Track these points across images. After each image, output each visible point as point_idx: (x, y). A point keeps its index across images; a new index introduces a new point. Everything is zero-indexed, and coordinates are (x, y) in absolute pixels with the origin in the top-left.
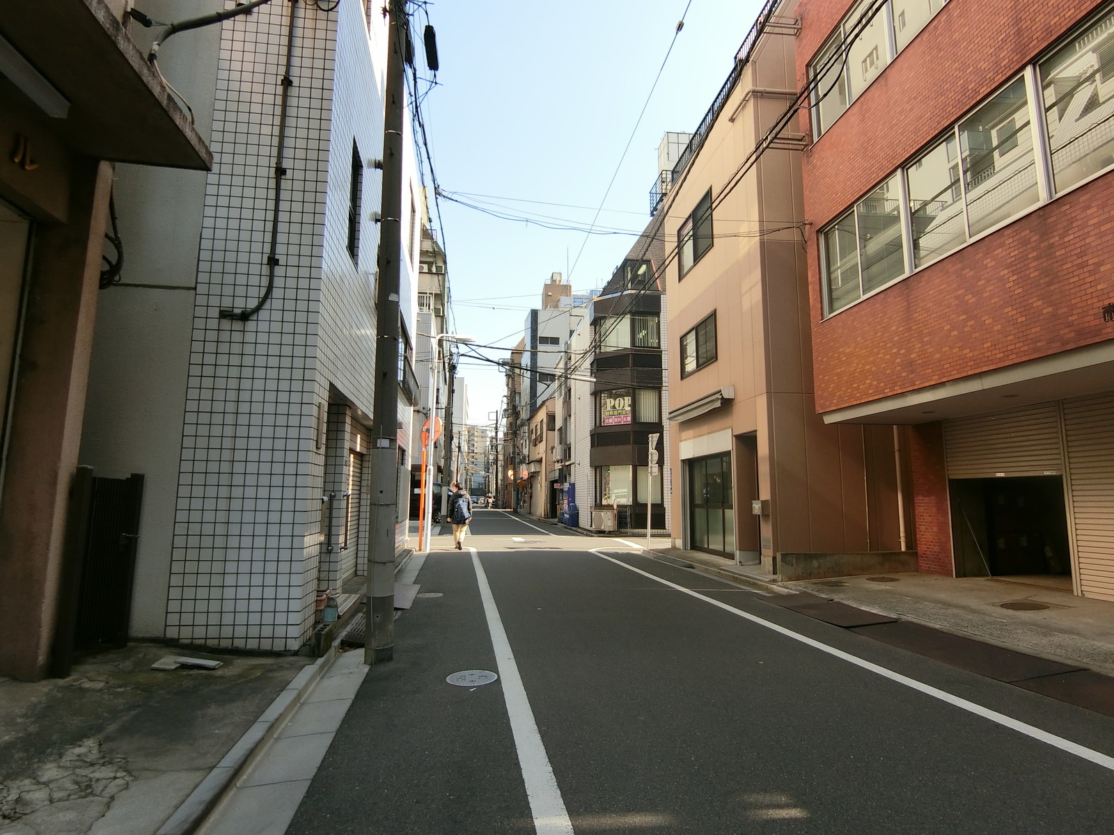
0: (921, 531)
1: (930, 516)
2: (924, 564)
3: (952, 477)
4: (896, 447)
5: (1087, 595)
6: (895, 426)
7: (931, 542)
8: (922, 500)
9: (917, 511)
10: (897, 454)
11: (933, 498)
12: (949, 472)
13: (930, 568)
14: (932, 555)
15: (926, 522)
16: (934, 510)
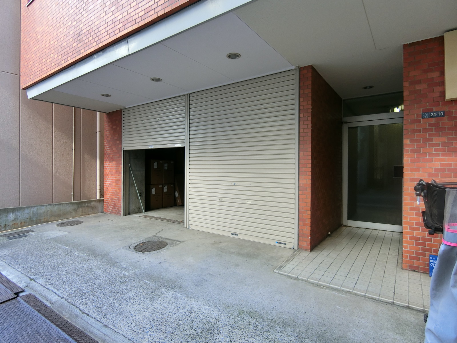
0: (106, 186)
1: (112, 175)
2: (107, 208)
3: (125, 149)
4: (98, 129)
5: (192, 227)
6: (98, 113)
7: (112, 193)
8: (108, 164)
9: (105, 172)
10: (98, 134)
11: (114, 163)
12: (124, 146)
13: (109, 209)
14: (112, 201)
15: (109, 179)
16: (114, 171)
